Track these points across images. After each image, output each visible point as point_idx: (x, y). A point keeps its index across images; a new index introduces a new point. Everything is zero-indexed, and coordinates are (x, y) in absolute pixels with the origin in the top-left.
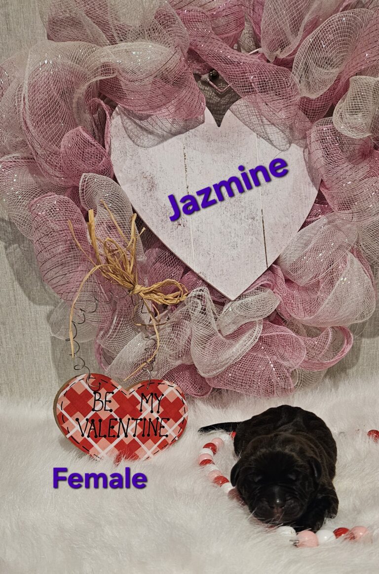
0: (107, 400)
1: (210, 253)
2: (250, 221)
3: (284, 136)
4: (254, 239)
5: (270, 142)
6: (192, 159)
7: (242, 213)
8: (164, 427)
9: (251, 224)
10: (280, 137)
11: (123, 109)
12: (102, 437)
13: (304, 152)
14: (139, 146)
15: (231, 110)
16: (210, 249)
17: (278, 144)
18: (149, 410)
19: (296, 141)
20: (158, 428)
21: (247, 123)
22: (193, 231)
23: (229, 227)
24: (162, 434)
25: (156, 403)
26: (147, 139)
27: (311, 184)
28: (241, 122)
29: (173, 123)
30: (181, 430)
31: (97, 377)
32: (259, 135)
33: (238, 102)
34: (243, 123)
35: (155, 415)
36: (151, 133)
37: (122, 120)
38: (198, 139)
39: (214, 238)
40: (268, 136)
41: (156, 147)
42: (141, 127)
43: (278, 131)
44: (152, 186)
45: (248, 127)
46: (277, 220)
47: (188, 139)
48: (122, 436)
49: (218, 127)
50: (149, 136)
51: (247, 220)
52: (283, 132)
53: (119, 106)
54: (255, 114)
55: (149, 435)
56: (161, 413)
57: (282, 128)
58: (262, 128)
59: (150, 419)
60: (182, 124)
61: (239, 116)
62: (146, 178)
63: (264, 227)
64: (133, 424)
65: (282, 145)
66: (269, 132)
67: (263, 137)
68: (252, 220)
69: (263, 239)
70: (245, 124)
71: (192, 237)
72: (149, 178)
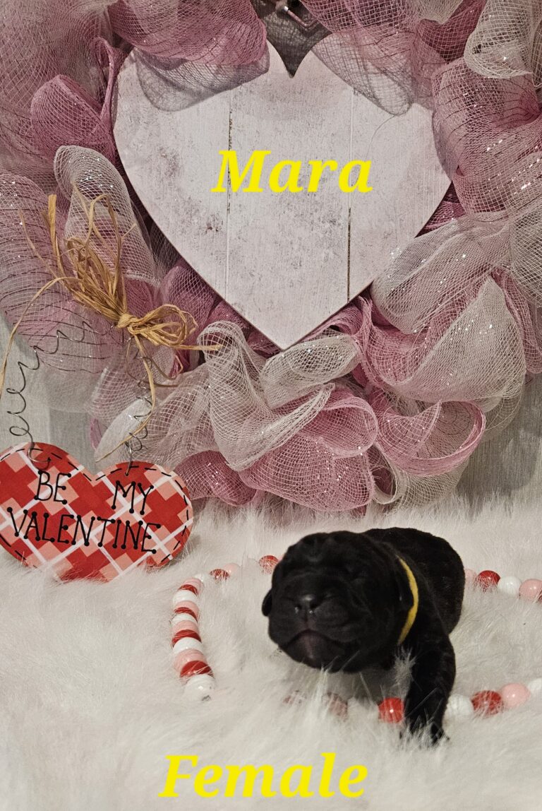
0: (59, 485)
1: (253, 273)
2: (327, 225)
3: (402, 91)
4: (331, 255)
5: (377, 101)
6: (241, 129)
7: (314, 213)
8: (150, 537)
9: (328, 230)
10: (393, 93)
11: (141, 54)
12: (48, 540)
13: (433, 117)
14: (159, 108)
15: (313, 52)
16: (255, 267)
17: (389, 104)
18: (126, 507)
19: (422, 99)
20: (141, 536)
21: (339, 71)
22: (230, 240)
23: (290, 233)
24: (145, 548)
25: (139, 498)
26: (173, 98)
27: (441, 169)
28: (329, 70)
29: (217, 72)
30: (179, 545)
31: (44, 449)
32: (358, 91)
33: (327, 39)
34: (333, 71)
35: (137, 517)
36: (181, 88)
37: (138, 70)
38: (255, 97)
39: (264, 251)
40: (374, 92)
41: (187, 110)
42: (166, 81)
43: (393, 83)
44: (174, 169)
45: (341, 77)
46: (374, 224)
47: (239, 97)
48: (80, 542)
49: (289, 79)
50: (178, 93)
51: (321, 224)
52: (399, 85)
53: (136, 49)
54: (354, 56)
55: (124, 547)
56: (147, 516)
57: (399, 78)
58: (364, 77)
59: (128, 523)
60: (232, 74)
61: (327, 60)
62: (165, 157)
63: (349, 236)
64: (99, 527)
65: (396, 106)
66: (376, 86)
67: (363, 94)
68: (332, 224)
69: (347, 255)
70: (336, 72)
71: (228, 248)
72: (170, 157)
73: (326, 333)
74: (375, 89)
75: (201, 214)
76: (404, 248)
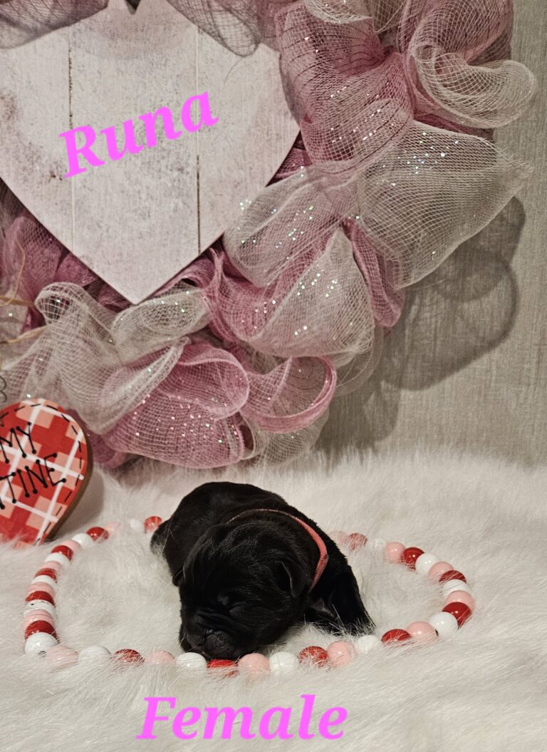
1: (101, 224)
2: (176, 174)
3: (248, 30)
4: (181, 205)
5: (222, 41)
6: (81, 68)
7: (162, 161)
9: (177, 179)
10: (239, 33)
13: (280, 59)
16: (102, 217)
17: (235, 44)
19: (268, 39)
21: (182, 8)
22: (75, 189)
23: (137, 182)
26: (7, 35)
27: (290, 114)
29: (54, 8)
32: (202, 29)
34: (175, 7)
36: (15, 24)
38: (95, 34)
39: (111, 200)
40: (218, 31)
41: (23, 47)
43: (237, 21)
44: (11, 112)
45: (185, 15)
46: (223, 172)
47: (78, 35)
49: (130, 15)
50: (13, 29)
51: (169, 172)
52: (245, 24)
57: (244, 16)
58: (209, 16)
60: (69, 9)
63: (198, 184)
65: (243, 46)
66: (221, 24)
67: (208, 33)
68: (179, 172)
69: (196, 205)
70: (178, 9)
71: (73, 198)
72: (8, 99)
73: (178, 286)
74: (220, 28)
75: (43, 162)
76: (254, 199)
